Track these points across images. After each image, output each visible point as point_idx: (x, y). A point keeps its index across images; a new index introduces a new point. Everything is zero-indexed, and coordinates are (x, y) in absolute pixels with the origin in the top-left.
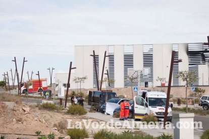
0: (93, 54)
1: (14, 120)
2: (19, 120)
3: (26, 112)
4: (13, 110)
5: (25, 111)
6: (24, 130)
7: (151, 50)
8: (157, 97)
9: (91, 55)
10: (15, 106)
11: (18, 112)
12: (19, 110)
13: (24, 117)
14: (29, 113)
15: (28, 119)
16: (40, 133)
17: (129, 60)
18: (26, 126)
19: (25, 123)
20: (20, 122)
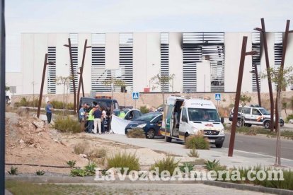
0: (68, 44)
1: (21, 141)
2: (29, 143)
3: (38, 130)
4: (18, 126)
5: (36, 127)
6: (41, 158)
7: (131, 40)
8: (201, 107)
9: (66, 45)
10: (20, 119)
11: (25, 128)
12: (27, 126)
13: (36, 137)
14: (43, 131)
15: (43, 140)
16: (74, 164)
17: (99, 55)
18: (42, 152)
19: (39, 147)
20: (32, 146)
